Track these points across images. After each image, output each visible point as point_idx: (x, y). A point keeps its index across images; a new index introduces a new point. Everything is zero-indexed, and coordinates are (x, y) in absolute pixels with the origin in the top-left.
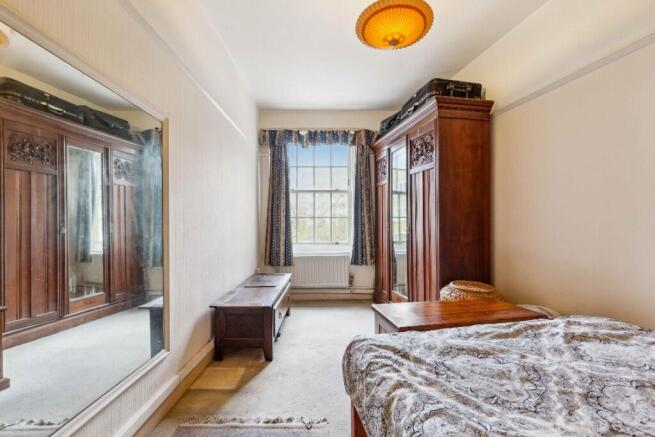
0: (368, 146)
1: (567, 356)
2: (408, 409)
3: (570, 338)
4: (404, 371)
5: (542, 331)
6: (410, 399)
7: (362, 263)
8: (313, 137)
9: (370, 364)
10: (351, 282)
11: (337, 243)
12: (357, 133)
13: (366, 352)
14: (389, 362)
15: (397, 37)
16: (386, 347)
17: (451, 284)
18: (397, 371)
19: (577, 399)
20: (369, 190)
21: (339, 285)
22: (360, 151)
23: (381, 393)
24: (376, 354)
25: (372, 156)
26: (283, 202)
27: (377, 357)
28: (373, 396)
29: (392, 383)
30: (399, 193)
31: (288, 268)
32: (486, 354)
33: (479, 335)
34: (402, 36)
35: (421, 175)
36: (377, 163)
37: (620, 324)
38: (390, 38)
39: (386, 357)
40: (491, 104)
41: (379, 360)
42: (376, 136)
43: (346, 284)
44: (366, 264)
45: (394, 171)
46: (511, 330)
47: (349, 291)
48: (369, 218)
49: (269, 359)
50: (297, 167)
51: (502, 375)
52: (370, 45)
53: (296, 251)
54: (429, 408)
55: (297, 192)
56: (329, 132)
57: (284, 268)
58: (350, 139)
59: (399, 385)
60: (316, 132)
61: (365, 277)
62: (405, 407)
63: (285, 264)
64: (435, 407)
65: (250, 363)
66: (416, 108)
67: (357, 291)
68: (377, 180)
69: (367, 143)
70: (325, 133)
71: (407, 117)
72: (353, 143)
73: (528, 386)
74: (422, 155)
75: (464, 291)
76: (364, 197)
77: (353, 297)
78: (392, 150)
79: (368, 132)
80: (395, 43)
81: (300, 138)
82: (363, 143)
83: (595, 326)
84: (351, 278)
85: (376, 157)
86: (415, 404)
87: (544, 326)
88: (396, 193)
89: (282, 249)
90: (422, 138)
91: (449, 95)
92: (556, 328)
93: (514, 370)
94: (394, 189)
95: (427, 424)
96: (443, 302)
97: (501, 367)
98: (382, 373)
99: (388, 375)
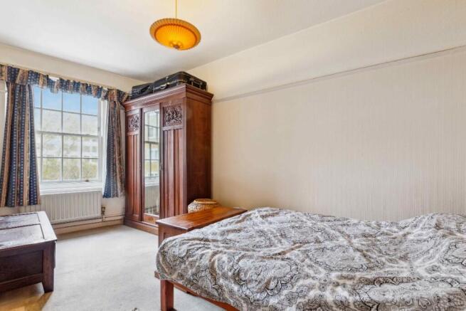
0: (119, 103)
1: (267, 224)
2: (226, 262)
3: (263, 217)
4: (212, 247)
5: (252, 216)
6: (225, 258)
7: (114, 196)
8: (64, 84)
9: (188, 250)
10: (103, 212)
11: (87, 181)
12: (109, 90)
13: (180, 245)
14: (200, 246)
15: (179, 44)
16: (194, 239)
17: (195, 201)
18: (209, 248)
19: (279, 237)
20: (119, 137)
21: (93, 215)
22: (112, 105)
23: (205, 262)
24: (190, 244)
25: (122, 112)
26: (27, 142)
27: (190, 246)
28: (199, 266)
29: (210, 254)
30: (150, 143)
31: (33, 207)
32: (239, 230)
33: (231, 223)
34: (182, 45)
35: (172, 132)
36: (127, 118)
37: (274, 209)
38: (175, 43)
39: (197, 244)
40: (211, 96)
41: (193, 247)
42: (126, 96)
43: (98, 214)
44: (117, 196)
45: (146, 127)
46: (241, 218)
47: (100, 220)
48: (120, 160)
49: (49, 289)
50: (41, 109)
51: (251, 237)
52: (156, 39)
53: (43, 189)
54: (237, 258)
55: (42, 133)
56: (83, 84)
57: (28, 208)
58: (103, 94)
59: (215, 254)
60: (68, 81)
61: (116, 206)
62: (224, 262)
63: (30, 204)
64: (240, 256)
65: (27, 301)
66: (168, 87)
67: (107, 219)
68: (127, 130)
69: (118, 100)
70: (79, 84)
71: (159, 90)
72: (106, 97)
73: (263, 238)
74: (173, 118)
75: (202, 204)
76: (116, 143)
77: (104, 224)
78: (144, 111)
79: (119, 92)
80: (177, 47)
81: (49, 83)
82: (115, 99)
83: (267, 211)
84: (103, 209)
85: (126, 113)
86: (229, 258)
87: (251, 214)
88: (148, 142)
89: (26, 188)
90: (173, 107)
91: (191, 84)
92: (255, 214)
93: (254, 233)
94: (146, 140)
95: (240, 263)
96: (191, 213)
97: (249, 234)
98: (199, 252)
99: (204, 252)
